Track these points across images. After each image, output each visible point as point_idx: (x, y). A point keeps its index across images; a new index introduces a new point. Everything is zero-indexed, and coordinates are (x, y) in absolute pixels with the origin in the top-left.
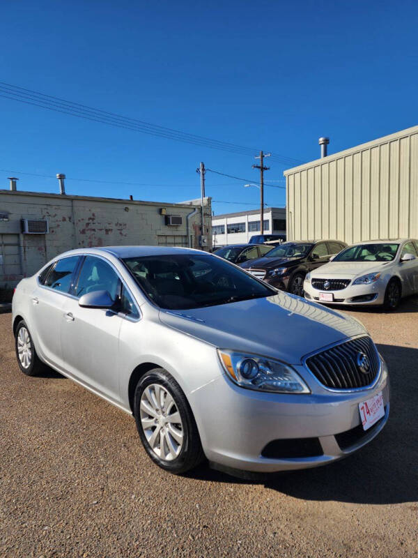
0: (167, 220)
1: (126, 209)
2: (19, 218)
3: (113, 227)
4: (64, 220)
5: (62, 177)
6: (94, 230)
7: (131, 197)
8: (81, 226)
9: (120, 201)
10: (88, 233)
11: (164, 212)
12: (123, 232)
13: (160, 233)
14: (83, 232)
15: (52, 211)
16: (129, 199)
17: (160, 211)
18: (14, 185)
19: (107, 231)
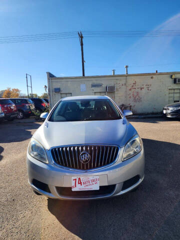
0: (175, 81)
1: (152, 78)
2: (105, 86)
3: (145, 86)
4: (123, 85)
5: (127, 67)
6: (135, 89)
7: (157, 71)
8: (130, 87)
9: (149, 74)
10: (133, 90)
11: (173, 77)
12: (150, 89)
13: (170, 88)
14: (130, 90)
15: (118, 82)
16: (156, 72)
17: (172, 76)
18: (114, 72)
19: (141, 89)
